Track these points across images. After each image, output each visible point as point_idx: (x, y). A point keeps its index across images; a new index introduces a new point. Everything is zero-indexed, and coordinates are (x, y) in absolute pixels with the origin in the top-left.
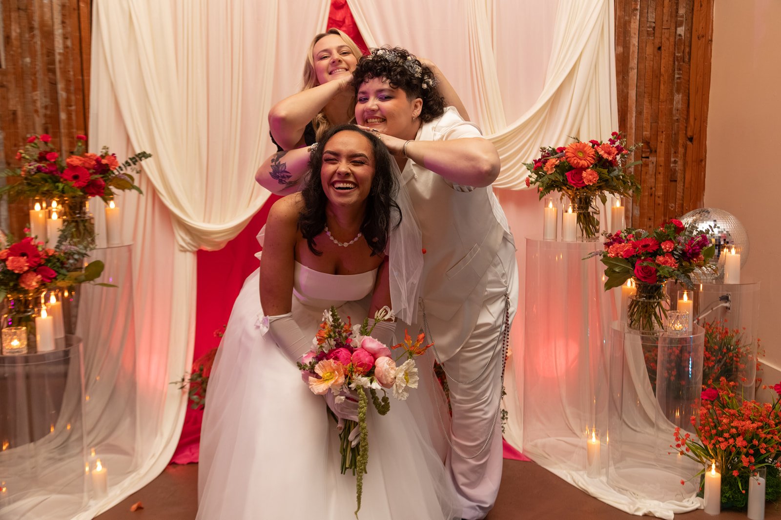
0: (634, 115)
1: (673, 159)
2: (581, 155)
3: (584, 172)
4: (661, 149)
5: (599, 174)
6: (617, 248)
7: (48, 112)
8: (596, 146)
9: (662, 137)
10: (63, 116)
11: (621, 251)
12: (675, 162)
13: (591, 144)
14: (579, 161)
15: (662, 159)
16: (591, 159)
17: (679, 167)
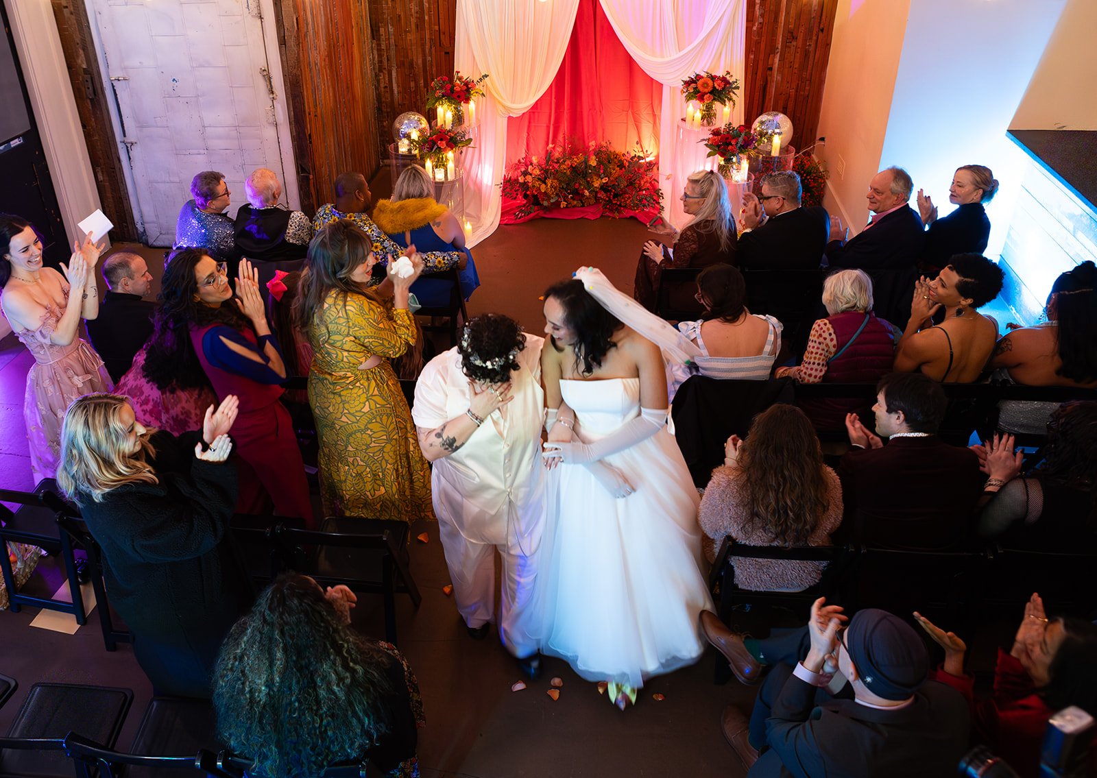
0: (784, 14)
1: (808, 44)
4: (801, 37)
7: (418, 15)
9: (802, 29)
10: (426, 18)
12: (810, 45)
15: (800, 45)
17: (811, 49)
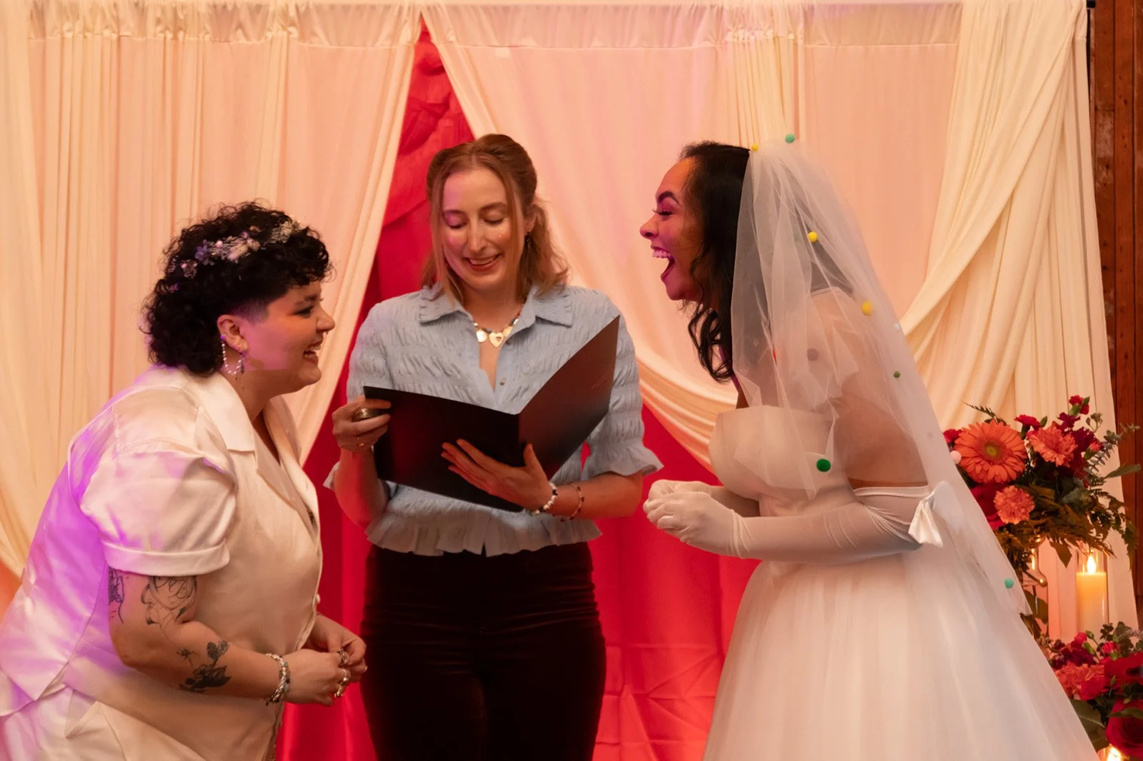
2: (992, 452)
3: (999, 494)
5: (1036, 497)
6: (1069, 676)
8: (1032, 429)
11: (1078, 683)
13: (1019, 427)
14: (987, 466)
16: (1015, 461)
